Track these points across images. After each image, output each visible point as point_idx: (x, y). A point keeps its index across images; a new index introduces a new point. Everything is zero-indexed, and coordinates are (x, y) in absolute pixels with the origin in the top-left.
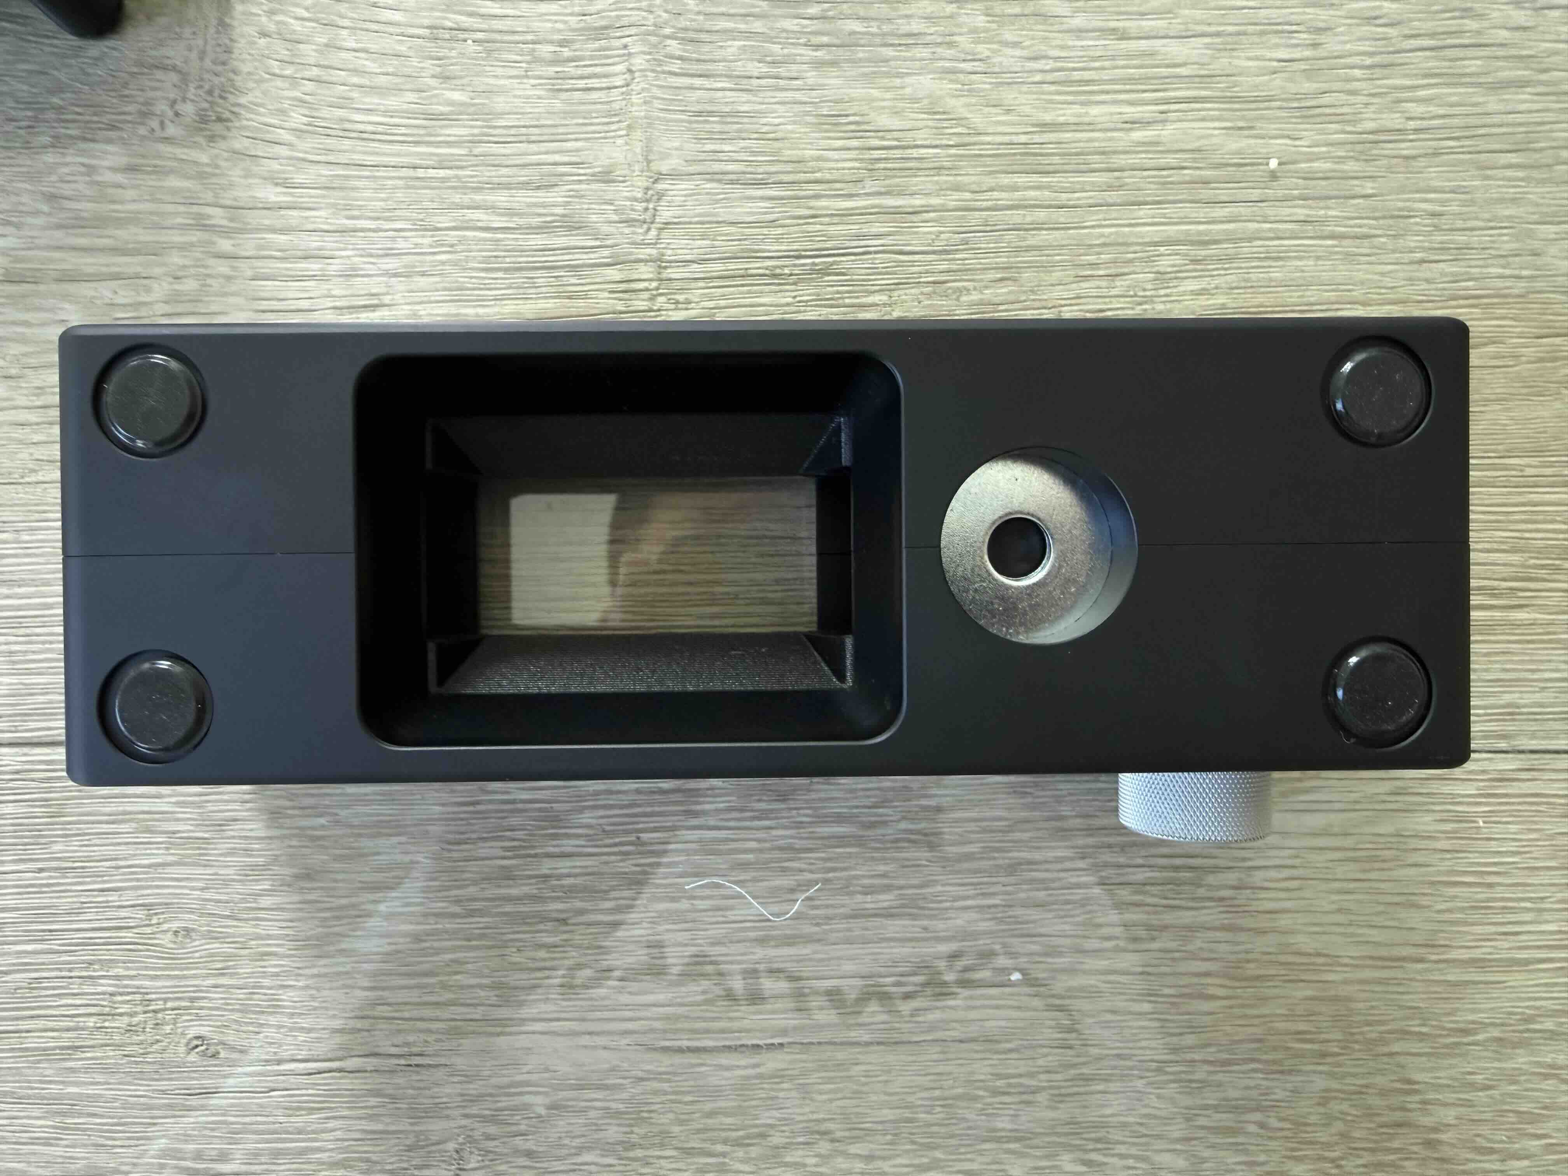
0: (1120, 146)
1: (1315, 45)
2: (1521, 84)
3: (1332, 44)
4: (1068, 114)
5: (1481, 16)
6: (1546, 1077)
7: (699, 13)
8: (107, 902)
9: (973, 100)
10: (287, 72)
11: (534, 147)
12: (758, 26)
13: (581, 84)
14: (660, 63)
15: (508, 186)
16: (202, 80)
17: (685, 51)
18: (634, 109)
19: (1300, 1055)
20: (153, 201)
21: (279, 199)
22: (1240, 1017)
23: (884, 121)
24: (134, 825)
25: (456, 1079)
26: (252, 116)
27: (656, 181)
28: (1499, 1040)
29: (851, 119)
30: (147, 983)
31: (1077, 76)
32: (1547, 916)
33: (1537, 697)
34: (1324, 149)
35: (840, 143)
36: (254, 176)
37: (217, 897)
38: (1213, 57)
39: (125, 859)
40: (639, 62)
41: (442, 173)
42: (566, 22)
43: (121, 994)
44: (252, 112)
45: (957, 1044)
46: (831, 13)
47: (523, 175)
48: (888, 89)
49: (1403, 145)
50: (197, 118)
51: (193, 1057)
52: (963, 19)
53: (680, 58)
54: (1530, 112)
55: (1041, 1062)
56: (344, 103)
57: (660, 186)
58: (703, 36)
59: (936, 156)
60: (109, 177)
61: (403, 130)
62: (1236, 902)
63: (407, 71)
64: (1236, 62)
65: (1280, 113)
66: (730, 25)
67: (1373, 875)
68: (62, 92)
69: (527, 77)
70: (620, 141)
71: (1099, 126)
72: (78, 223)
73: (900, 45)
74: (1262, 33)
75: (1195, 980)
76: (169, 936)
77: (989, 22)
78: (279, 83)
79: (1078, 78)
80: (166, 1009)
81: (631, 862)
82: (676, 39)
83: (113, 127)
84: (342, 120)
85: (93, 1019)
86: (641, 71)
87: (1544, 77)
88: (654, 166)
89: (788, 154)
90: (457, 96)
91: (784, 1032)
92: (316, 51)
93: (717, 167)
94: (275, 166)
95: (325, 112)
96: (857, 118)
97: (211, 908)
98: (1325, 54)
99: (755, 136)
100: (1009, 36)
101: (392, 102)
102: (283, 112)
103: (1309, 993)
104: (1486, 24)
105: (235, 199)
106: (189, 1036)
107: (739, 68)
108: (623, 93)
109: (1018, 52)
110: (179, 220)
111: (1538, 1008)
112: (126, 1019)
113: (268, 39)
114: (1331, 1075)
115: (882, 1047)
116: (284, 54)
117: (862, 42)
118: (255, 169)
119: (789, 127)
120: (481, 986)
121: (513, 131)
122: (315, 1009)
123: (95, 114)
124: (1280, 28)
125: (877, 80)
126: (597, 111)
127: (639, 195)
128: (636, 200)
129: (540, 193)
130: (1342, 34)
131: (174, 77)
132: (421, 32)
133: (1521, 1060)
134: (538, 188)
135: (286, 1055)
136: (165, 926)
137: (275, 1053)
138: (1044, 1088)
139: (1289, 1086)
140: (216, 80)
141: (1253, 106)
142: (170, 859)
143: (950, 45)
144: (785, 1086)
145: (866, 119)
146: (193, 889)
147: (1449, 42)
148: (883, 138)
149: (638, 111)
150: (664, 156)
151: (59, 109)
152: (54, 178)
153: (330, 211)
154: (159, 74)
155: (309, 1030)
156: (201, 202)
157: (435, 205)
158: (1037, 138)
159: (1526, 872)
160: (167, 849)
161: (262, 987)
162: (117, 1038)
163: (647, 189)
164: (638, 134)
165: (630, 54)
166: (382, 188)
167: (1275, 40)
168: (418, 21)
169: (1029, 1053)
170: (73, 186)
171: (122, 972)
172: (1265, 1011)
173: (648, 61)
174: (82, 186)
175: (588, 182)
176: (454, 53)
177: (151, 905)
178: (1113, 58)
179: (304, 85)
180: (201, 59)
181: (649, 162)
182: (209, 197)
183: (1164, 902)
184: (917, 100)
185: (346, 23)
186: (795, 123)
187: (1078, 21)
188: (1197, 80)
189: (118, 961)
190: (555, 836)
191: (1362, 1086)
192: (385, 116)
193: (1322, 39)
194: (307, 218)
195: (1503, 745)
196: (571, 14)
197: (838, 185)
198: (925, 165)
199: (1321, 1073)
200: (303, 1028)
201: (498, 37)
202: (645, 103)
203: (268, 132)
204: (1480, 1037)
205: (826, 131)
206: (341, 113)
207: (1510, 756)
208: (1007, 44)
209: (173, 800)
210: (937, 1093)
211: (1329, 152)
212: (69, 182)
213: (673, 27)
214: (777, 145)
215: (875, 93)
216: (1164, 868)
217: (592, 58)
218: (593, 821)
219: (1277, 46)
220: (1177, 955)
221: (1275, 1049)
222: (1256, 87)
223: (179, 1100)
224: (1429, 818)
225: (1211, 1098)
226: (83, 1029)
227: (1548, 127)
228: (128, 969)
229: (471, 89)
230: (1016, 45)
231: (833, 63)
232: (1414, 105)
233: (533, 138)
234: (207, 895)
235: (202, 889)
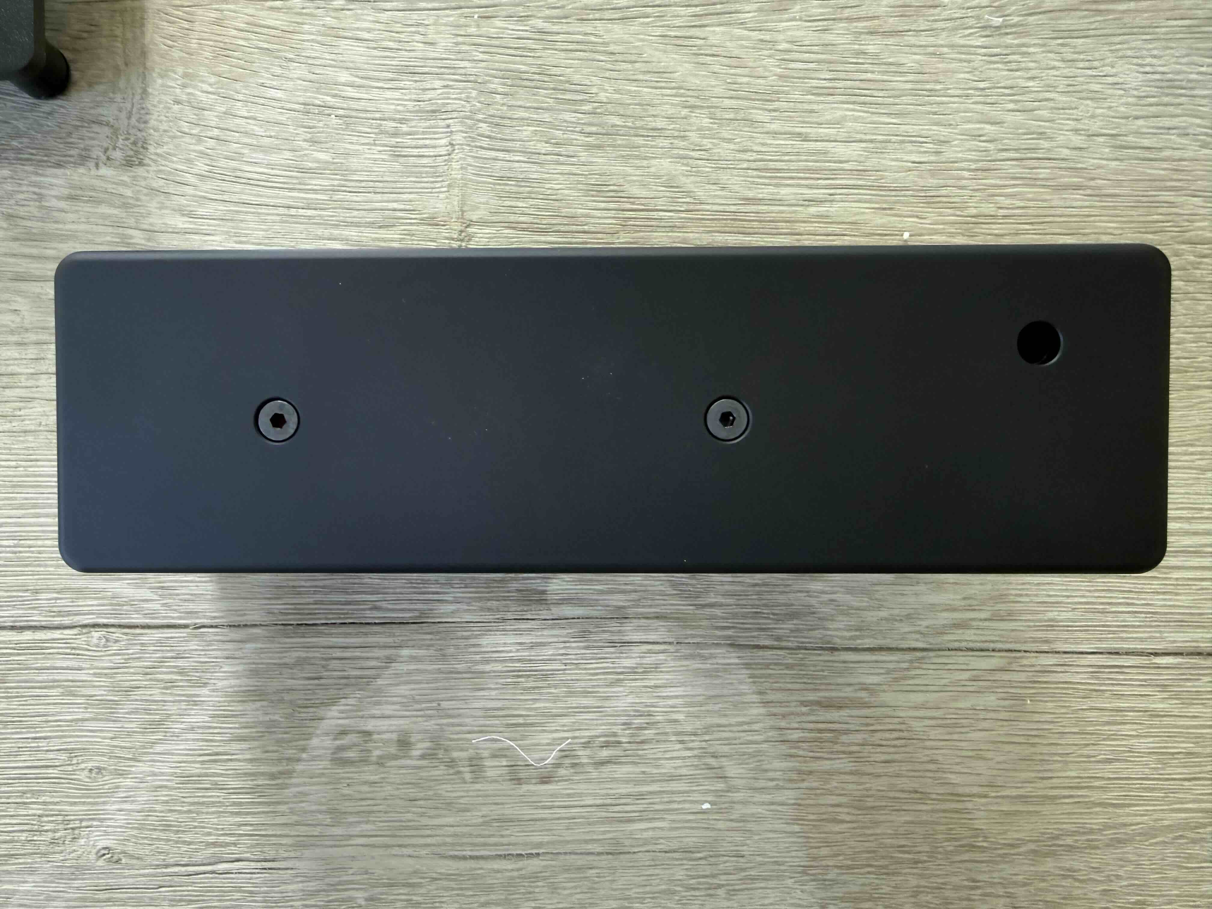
0: (800, 216)
1: (938, 153)
2: (1078, 187)
3: (949, 153)
4: (765, 192)
5: (1051, 139)
6: (1065, 877)
7: (503, 104)
8: (38, 747)
9: (699, 179)
10: (194, 132)
11: (379, 197)
12: (546, 117)
13: (415, 152)
14: (473, 139)
15: (357, 225)
16: (129, 134)
17: (492, 132)
18: (453, 173)
19: (900, 862)
20: (88, 223)
21: (186, 226)
22: (860, 835)
23: (635, 191)
24: (60, 690)
25: (299, 879)
26: (167, 163)
27: (468, 226)
28: (1034, 852)
29: (612, 188)
30: (67, 808)
31: (772, 165)
32: (1071, 766)
33: (1070, 615)
34: (941, 227)
35: (603, 205)
36: (167, 208)
37: (123, 744)
38: (867, 157)
39: (53, 715)
40: (458, 138)
41: (310, 213)
42: (405, 105)
43: (47, 816)
44: (166, 159)
45: (663, 854)
46: (598, 110)
47: (371, 217)
48: (638, 167)
49: (994, 226)
50: (124, 162)
51: (101, 863)
52: (693, 120)
53: (489, 137)
54: (1081, 207)
55: (721, 867)
56: (238, 156)
57: (469, 230)
58: (507, 122)
59: (671, 218)
60: (54, 203)
61: (282, 180)
62: (861, 755)
63: (285, 135)
64: (883, 162)
65: (912, 200)
66: (526, 115)
67: (955, 737)
68: (21, 137)
69: (375, 145)
70: (442, 196)
71: (786, 203)
72: (30, 238)
73: (648, 136)
74: (903, 142)
75: (830, 809)
76: (86, 772)
77: (711, 123)
78: (187, 139)
79: (773, 167)
80: (80, 827)
81: (433, 722)
82: (486, 122)
83: (59, 165)
84: (235, 169)
85: (25, 834)
86: (459, 144)
87: (1092, 183)
88: (467, 215)
89: (565, 211)
90: (322, 156)
91: (540, 845)
92: (217, 116)
93: (512, 218)
94: (183, 201)
95: (223, 163)
96: (615, 188)
97: (119, 753)
98: (944, 160)
99: (541, 197)
100: (725, 135)
101: (274, 158)
102: (189, 161)
103: (908, 818)
104: (1054, 144)
105: (151, 224)
106: (98, 847)
107: (531, 146)
108: (445, 161)
109: (732, 146)
110: (108, 238)
111: (1061, 830)
112: (50, 835)
113: (180, 106)
114: (922, 876)
115: (610, 857)
116: (192, 117)
117: (621, 132)
118: (168, 203)
119: (566, 192)
120: (320, 812)
121: (363, 184)
122: (195, 827)
123: (46, 156)
124: (914, 139)
125: (631, 161)
126: (427, 172)
127: (455, 236)
128: (453, 239)
129: (381, 231)
130: (956, 146)
131: (106, 130)
132: (297, 107)
133: (1049, 865)
134: (380, 227)
135: (172, 861)
136: (83, 766)
137: (164, 860)
138: (723, 885)
139: (893, 884)
140: (139, 134)
141: (894, 193)
142: (87, 716)
143: (683, 138)
144: (540, 884)
145: (622, 188)
146: (105, 738)
147: (1029, 155)
148: (633, 203)
149: (456, 174)
150: (475, 208)
151: (18, 150)
152: (12, 202)
153: (224, 237)
154: (96, 128)
155: (190, 843)
156: (126, 225)
157: (303, 236)
158: (742, 208)
159: (1057, 736)
160: (86, 708)
161: (155, 811)
162: (43, 848)
163: (461, 231)
164: (456, 191)
165: (451, 132)
166: (264, 222)
167: (910, 147)
168: (294, 99)
169: (713, 860)
170: (26, 209)
171: (48, 800)
172: (878, 831)
173: (465, 138)
174: (33, 209)
175: (417, 224)
176: (321, 124)
177: (73, 749)
178: (798, 154)
179: (206, 142)
180: (129, 118)
181: (463, 212)
182: (132, 222)
183: (811, 754)
184: (659, 177)
185: (241, 97)
186: (570, 189)
187: (775, 127)
188: (855, 173)
189: (46, 791)
190: (378, 703)
191: (942, 884)
192: (268, 168)
193: (943, 148)
194: (206, 241)
195: (1045, 648)
196: (410, 100)
197: (600, 236)
198: (663, 224)
199: (914, 874)
200: (185, 841)
201: (354, 114)
202: (462, 168)
203: (178, 176)
204: (1022, 849)
205: (593, 196)
206: (233, 164)
207: (1050, 655)
208: (724, 140)
209: (91, 672)
210: (648, 889)
211: (944, 229)
212: (23, 205)
213: (484, 114)
214: (557, 204)
215: (629, 170)
216: (811, 730)
217: (424, 133)
218: (407, 693)
219: (911, 152)
220: (818, 792)
221: (883, 858)
222: (895, 180)
223: (89, 895)
224: (993, 697)
225: (839, 891)
226: (17, 842)
227: (1092, 219)
228: (53, 797)
229: (332, 151)
230: (729, 141)
231: (599, 147)
232: (1003, 198)
233: (378, 190)
234: (115, 743)
235: (112, 738)
